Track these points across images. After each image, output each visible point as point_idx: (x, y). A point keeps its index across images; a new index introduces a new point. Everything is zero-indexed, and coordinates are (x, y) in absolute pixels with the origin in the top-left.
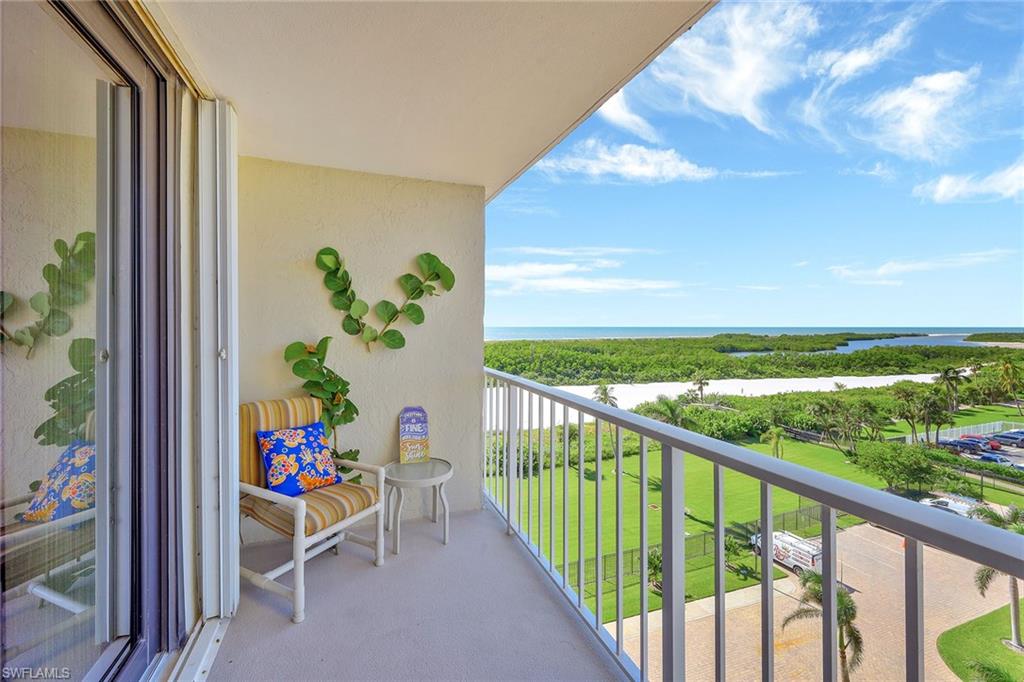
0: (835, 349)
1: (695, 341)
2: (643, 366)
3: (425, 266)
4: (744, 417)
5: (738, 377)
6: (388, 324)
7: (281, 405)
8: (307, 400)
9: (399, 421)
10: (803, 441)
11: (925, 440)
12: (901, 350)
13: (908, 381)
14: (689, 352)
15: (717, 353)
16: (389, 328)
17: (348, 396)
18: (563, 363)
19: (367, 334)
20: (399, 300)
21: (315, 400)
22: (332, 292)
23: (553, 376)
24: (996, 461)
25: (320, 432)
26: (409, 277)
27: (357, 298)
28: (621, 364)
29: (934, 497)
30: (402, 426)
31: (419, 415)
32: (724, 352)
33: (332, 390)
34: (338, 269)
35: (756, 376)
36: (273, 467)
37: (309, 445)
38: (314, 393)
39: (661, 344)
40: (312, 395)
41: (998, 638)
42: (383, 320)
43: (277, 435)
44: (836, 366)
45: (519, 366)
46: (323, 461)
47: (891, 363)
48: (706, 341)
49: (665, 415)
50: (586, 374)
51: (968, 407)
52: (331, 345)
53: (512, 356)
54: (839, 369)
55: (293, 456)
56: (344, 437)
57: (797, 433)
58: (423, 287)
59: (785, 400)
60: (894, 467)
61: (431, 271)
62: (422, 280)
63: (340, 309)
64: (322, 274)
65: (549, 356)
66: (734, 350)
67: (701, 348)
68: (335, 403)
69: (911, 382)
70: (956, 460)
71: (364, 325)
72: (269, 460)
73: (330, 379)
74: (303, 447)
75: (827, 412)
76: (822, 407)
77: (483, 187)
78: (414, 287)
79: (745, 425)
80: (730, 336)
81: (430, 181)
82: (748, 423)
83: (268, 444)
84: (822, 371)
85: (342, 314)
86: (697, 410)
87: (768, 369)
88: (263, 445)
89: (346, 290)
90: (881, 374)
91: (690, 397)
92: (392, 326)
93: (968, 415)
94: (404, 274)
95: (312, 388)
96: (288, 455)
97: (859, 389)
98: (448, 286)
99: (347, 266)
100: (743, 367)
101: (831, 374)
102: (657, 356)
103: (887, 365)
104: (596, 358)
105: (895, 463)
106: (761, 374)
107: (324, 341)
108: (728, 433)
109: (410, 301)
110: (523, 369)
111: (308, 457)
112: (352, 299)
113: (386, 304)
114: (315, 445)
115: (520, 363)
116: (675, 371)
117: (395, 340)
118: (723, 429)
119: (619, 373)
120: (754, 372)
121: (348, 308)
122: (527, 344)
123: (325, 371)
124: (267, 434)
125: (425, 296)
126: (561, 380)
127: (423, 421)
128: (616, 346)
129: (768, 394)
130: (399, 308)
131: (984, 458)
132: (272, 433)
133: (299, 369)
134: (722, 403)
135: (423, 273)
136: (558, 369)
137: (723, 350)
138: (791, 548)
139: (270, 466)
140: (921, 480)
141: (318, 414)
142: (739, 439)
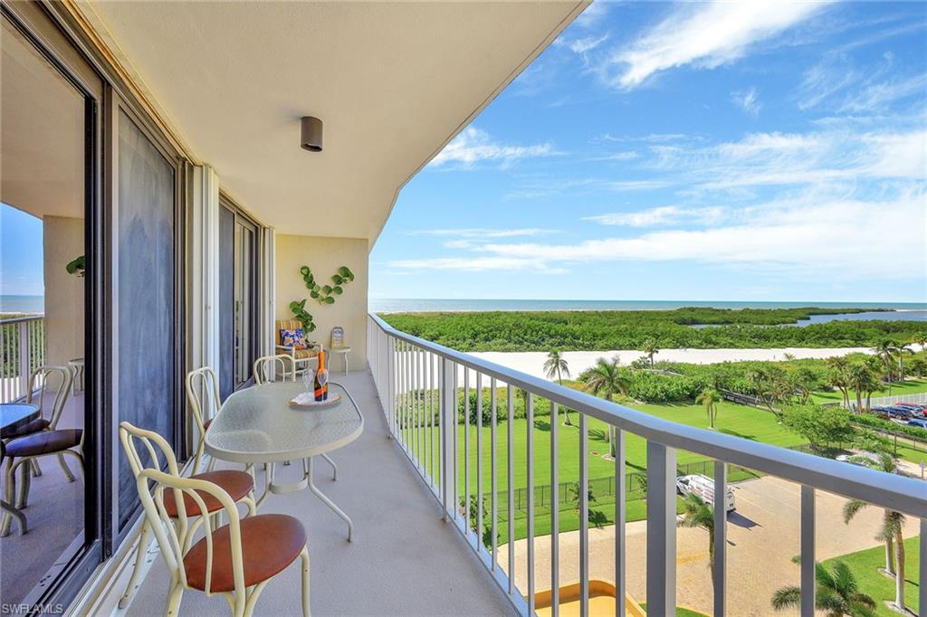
0: (795, 322)
1: (658, 313)
2: (604, 335)
3: (343, 272)
4: (687, 381)
5: (693, 347)
6: (328, 294)
7: (288, 322)
8: (297, 321)
9: (332, 332)
10: (742, 404)
11: (856, 405)
12: (859, 325)
13: (859, 354)
14: (649, 323)
15: (676, 325)
17: (312, 321)
18: (529, 331)
19: (320, 298)
20: (332, 285)
21: (300, 322)
22: (306, 283)
23: (521, 343)
24: (922, 426)
25: (301, 333)
26: (336, 276)
27: (316, 284)
28: (583, 333)
29: (851, 454)
30: (333, 334)
31: (340, 330)
32: (684, 324)
33: (306, 319)
34: (309, 274)
35: (709, 346)
37: (297, 336)
39: (624, 316)
40: (299, 320)
41: (874, 567)
42: (326, 293)
43: (287, 331)
44: (789, 338)
45: (491, 334)
46: (302, 341)
47: (846, 336)
48: (669, 314)
50: (551, 341)
51: (915, 378)
52: (306, 302)
53: (485, 324)
54: (793, 341)
55: (292, 338)
56: (311, 337)
57: (736, 397)
58: (342, 280)
59: (730, 367)
60: (814, 426)
61: (345, 274)
62: (342, 277)
63: (309, 288)
64: (303, 276)
65: (518, 326)
66: (694, 322)
67: (661, 320)
68: (307, 323)
69: (862, 354)
70: (883, 424)
71: (319, 295)
73: (306, 315)
74: (295, 336)
75: (766, 379)
76: (761, 374)
77: (368, 240)
78: (338, 280)
79: (687, 389)
80: (693, 310)
82: (690, 387)
83: (284, 334)
84: (775, 343)
85: (310, 290)
86: (644, 374)
87: (723, 340)
88: (282, 334)
89: (312, 281)
90: (835, 347)
91: (642, 363)
92: (330, 295)
93: (911, 385)
94: (334, 275)
95: (299, 318)
96: (290, 337)
97: (807, 359)
98: (352, 279)
99: (312, 272)
100: (698, 338)
101: (785, 346)
102: (618, 327)
103: (842, 338)
104: (561, 328)
105: (815, 423)
106: (715, 345)
107: (304, 301)
108: (670, 396)
109: (337, 285)
110: (494, 337)
111: (296, 339)
112: (314, 285)
113: (327, 286)
114: (299, 336)
115: (491, 331)
116: (633, 340)
117: (331, 300)
118: (666, 391)
119: (580, 341)
120: (709, 342)
121: (312, 288)
122: (498, 314)
123: (304, 312)
124: (284, 330)
125: (343, 283)
126: (528, 346)
127: (342, 333)
128: (581, 318)
129: (716, 362)
130: (332, 288)
131: (911, 423)
133: (294, 310)
134: (671, 369)
135: (342, 275)
136: (525, 337)
137: (684, 322)
138: (703, 488)
139: (284, 339)
140: (840, 439)
141: (301, 327)
142: (681, 400)
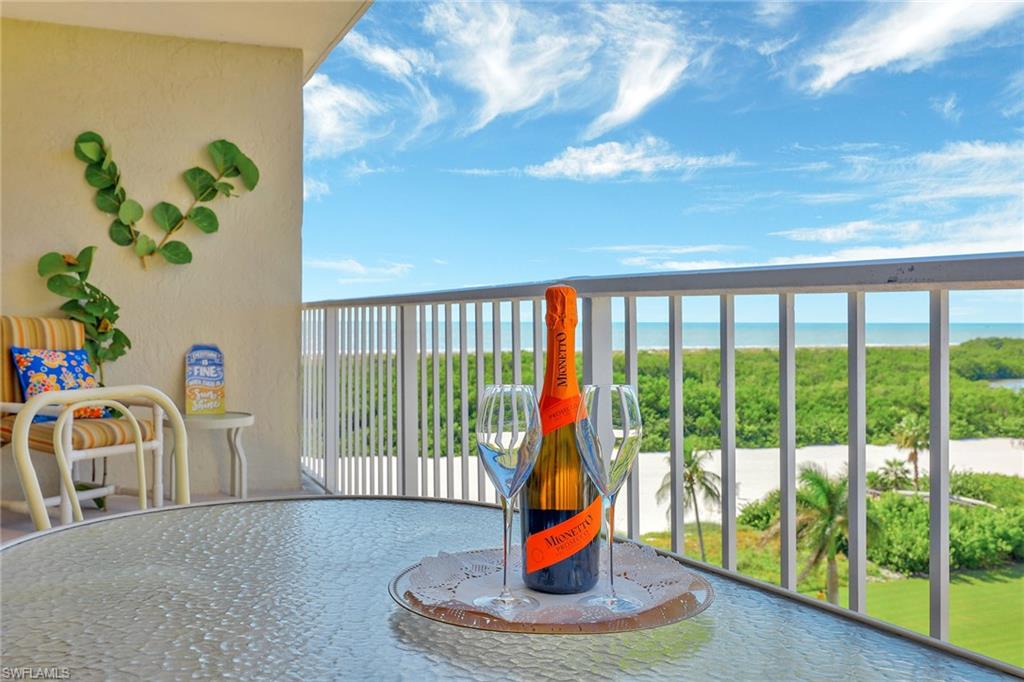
3: (220, 159)
4: (1006, 519)
5: (1006, 433)
6: (169, 233)
7: (36, 325)
8: (66, 322)
9: (185, 363)
14: (899, 376)
15: (963, 381)
16: (171, 238)
17: (118, 325)
19: (141, 245)
20: (184, 202)
21: (76, 325)
22: (94, 190)
25: (83, 359)
26: (196, 172)
27: (128, 197)
30: (189, 369)
31: (212, 355)
32: (980, 377)
33: (95, 314)
34: (103, 160)
36: (31, 386)
37: (71, 368)
38: (75, 316)
40: (72, 318)
42: (163, 228)
43: (34, 353)
49: (815, 507)
52: (95, 255)
55: (53, 377)
58: (216, 185)
61: (228, 165)
62: (216, 176)
63: (106, 211)
64: (83, 167)
66: (1003, 374)
68: (100, 330)
71: (137, 233)
72: (26, 377)
73: (94, 302)
74: (64, 370)
77: (301, 51)
78: (203, 185)
79: (1006, 537)
80: (998, 344)
81: (225, 43)
82: (1012, 532)
83: (24, 363)
85: (108, 219)
86: (901, 504)
88: (18, 362)
89: (113, 187)
91: (892, 477)
92: (175, 236)
94: (192, 167)
95: (71, 309)
96: (48, 374)
98: (250, 184)
99: (115, 156)
100: (1017, 412)
102: (822, 386)
107: (87, 254)
108: (967, 554)
109: (199, 204)
112: (121, 199)
113: (165, 207)
114: (77, 370)
117: (179, 254)
121: (116, 210)
123: (88, 291)
124: (21, 351)
125: (220, 198)
127: (218, 364)
130: (184, 212)
132: (27, 351)
133: (56, 283)
135: (217, 169)
137: (979, 375)
139: (28, 384)
141: (79, 341)
142: (992, 566)
